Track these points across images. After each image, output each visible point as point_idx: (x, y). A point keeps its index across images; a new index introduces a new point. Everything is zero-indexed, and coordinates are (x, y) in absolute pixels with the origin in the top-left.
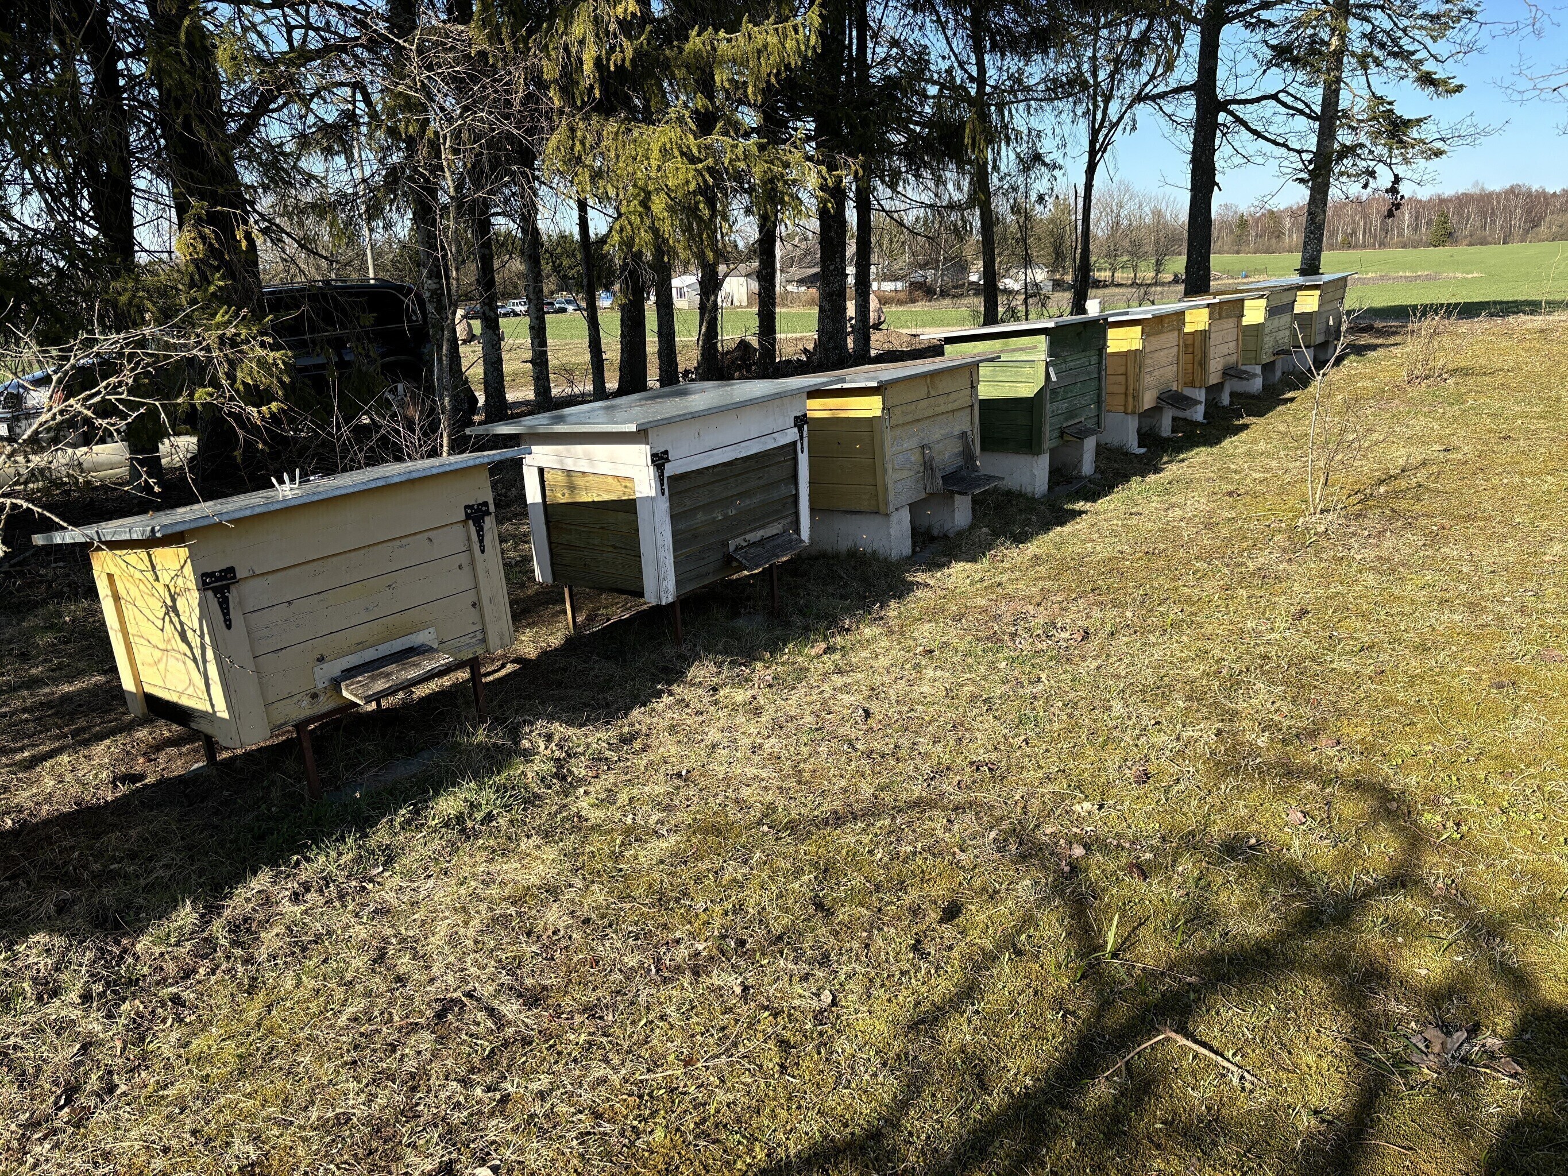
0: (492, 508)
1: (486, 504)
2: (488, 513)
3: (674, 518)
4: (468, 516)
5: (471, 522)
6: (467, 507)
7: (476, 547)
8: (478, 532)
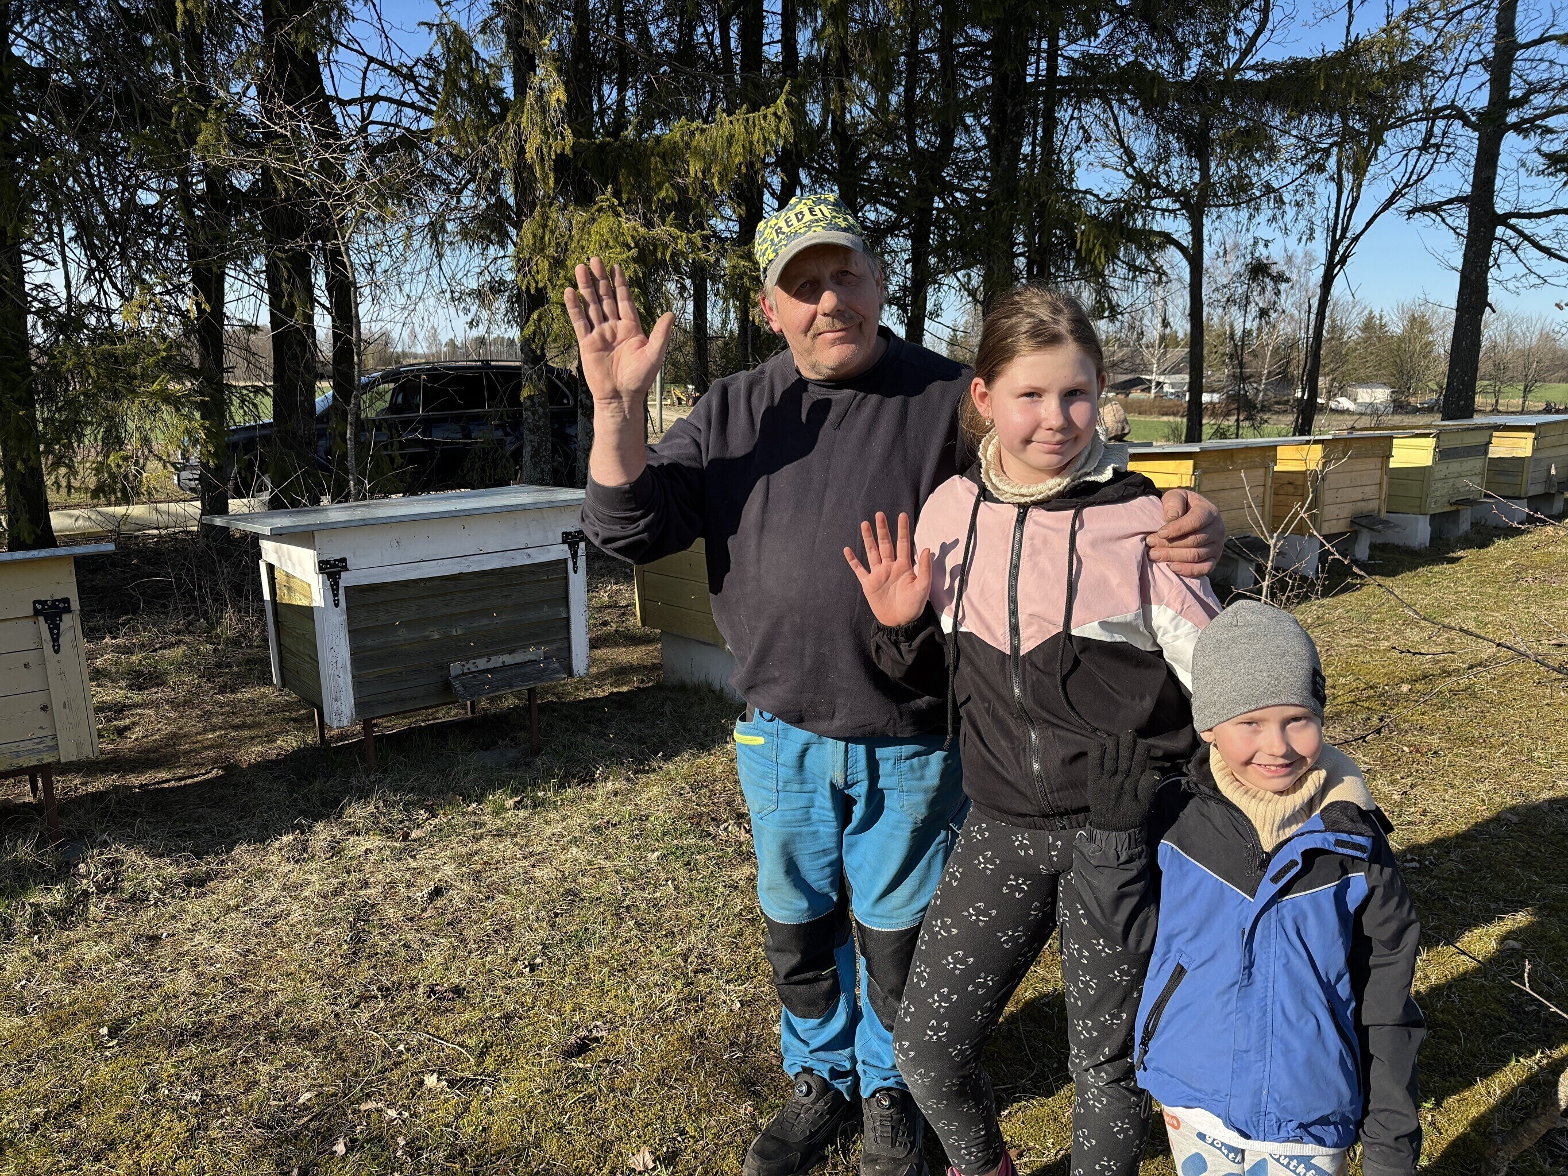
0: (75, 605)
1: (66, 600)
2: (68, 610)
3: (354, 633)
4: (37, 613)
5: (41, 619)
6: (35, 602)
7: (48, 646)
8: (51, 630)
